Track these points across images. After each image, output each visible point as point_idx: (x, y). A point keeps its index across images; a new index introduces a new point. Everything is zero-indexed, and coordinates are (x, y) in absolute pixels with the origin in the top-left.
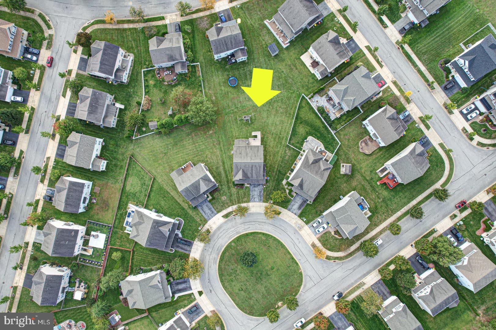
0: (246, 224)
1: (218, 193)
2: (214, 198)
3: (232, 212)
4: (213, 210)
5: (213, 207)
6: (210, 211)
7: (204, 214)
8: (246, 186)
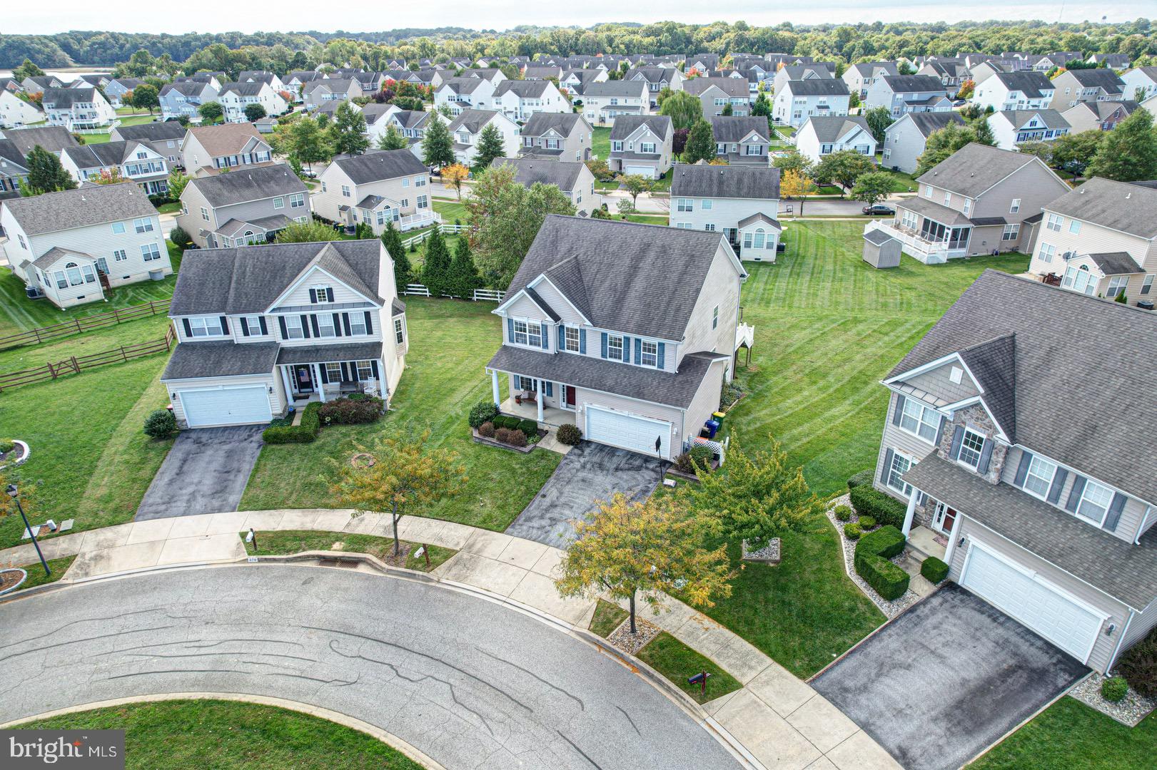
0: (354, 646)
1: (351, 431)
2: (306, 438)
3: (326, 538)
4: (240, 481)
5: (257, 470)
6: (208, 482)
7: (166, 479)
8: (543, 444)
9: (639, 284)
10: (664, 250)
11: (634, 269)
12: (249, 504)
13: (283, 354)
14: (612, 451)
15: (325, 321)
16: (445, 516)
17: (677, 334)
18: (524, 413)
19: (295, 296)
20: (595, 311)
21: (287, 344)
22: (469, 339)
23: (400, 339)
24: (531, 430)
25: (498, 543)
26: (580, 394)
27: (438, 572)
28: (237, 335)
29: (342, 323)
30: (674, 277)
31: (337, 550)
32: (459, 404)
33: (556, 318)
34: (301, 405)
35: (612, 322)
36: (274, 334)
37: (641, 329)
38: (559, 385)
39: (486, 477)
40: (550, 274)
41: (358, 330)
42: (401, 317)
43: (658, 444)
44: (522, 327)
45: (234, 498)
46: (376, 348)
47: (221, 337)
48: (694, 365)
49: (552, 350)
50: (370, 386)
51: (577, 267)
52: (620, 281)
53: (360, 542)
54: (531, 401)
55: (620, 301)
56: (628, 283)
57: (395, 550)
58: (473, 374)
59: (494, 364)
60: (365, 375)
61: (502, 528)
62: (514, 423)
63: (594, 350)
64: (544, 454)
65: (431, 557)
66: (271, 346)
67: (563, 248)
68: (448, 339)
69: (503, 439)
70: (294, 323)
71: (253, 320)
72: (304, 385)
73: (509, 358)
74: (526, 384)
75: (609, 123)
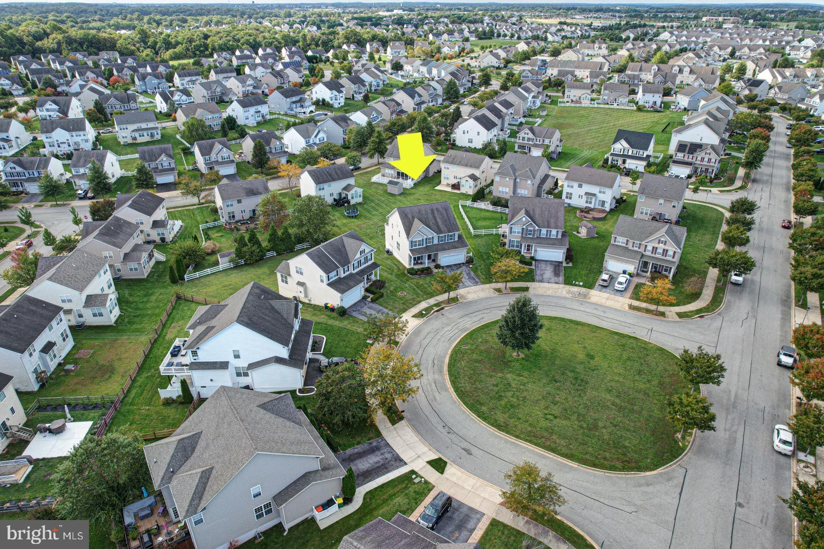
1: (385, 290)
5: (385, 307)
15: (363, 261)
21: (354, 272)
26: (440, 254)
28: (342, 276)
29: (366, 259)
36: (351, 270)
41: (369, 260)
44: (415, 242)
66: (351, 275)
70: (356, 265)
71: (346, 268)
75: (140, 140)
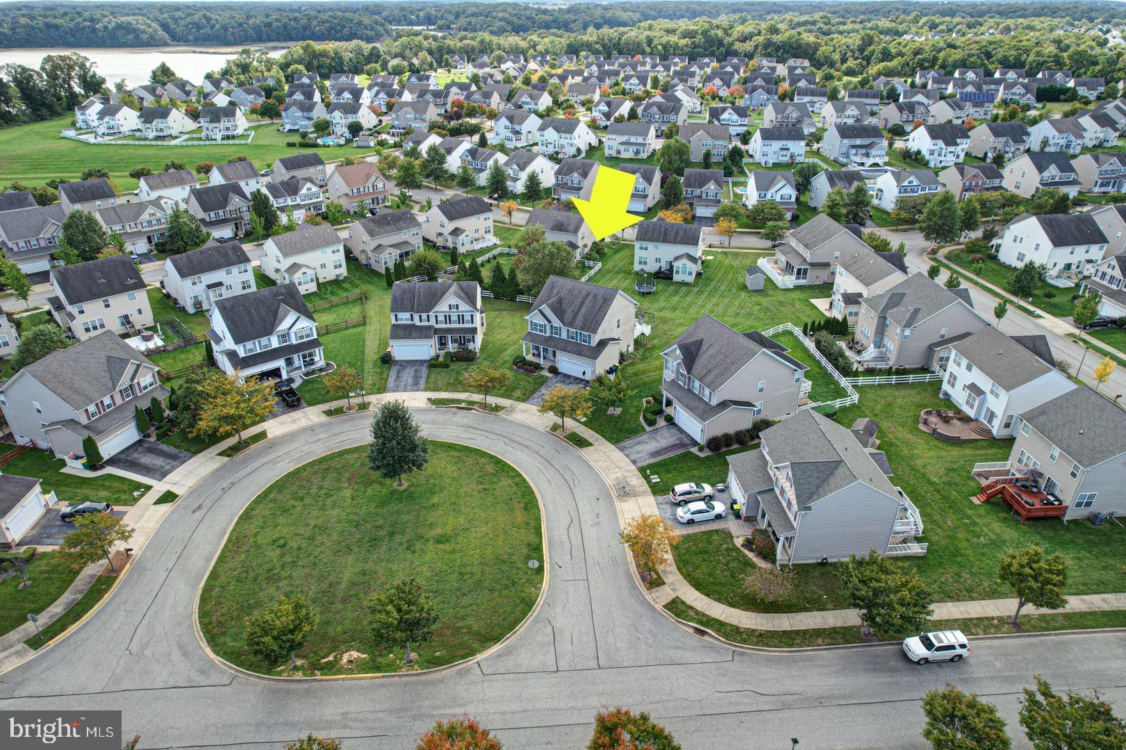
1: (464, 365)
2: (446, 366)
3: (460, 401)
4: (423, 381)
5: (428, 377)
6: (410, 381)
7: (393, 379)
8: (542, 373)
9: (583, 310)
10: (595, 296)
11: (583, 303)
12: (426, 389)
13: (436, 331)
14: (569, 377)
15: (454, 318)
16: (502, 396)
17: (595, 331)
18: (535, 360)
19: (442, 307)
20: (565, 321)
21: (437, 326)
22: (514, 324)
23: (482, 324)
24: (538, 367)
25: (522, 406)
26: (558, 353)
27: (500, 413)
28: (418, 323)
29: (461, 319)
30: (598, 307)
31: (463, 405)
32: (508, 355)
33: (549, 322)
34: (442, 353)
35: (571, 324)
36: (433, 322)
37: (582, 329)
38: (551, 350)
39: (519, 384)
40: (548, 305)
41: (468, 322)
42: (484, 315)
43: (584, 373)
44: (536, 325)
45: (422, 386)
46: (474, 330)
47: (410, 322)
48: (603, 344)
49: (548, 334)
50: (471, 346)
51: (560, 301)
52: (576, 308)
53: (472, 403)
54: (539, 355)
55: (575, 317)
56: (579, 309)
57: (484, 406)
58: (515, 342)
59: (524, 339)
60: (469, 341)
61: (523, 401)
62: (531, 364)
63: (564, 336)
64: (542, 376)
65: (497, 408)
66: (430, 327)
67: (555, 291)
68: (504, 324)
69: (526, 370)
70: (441, 318)
71: (424, 316)
72: (443, 344)
73: (530, 337)
74: (537, 348)
75: (624, 155)
